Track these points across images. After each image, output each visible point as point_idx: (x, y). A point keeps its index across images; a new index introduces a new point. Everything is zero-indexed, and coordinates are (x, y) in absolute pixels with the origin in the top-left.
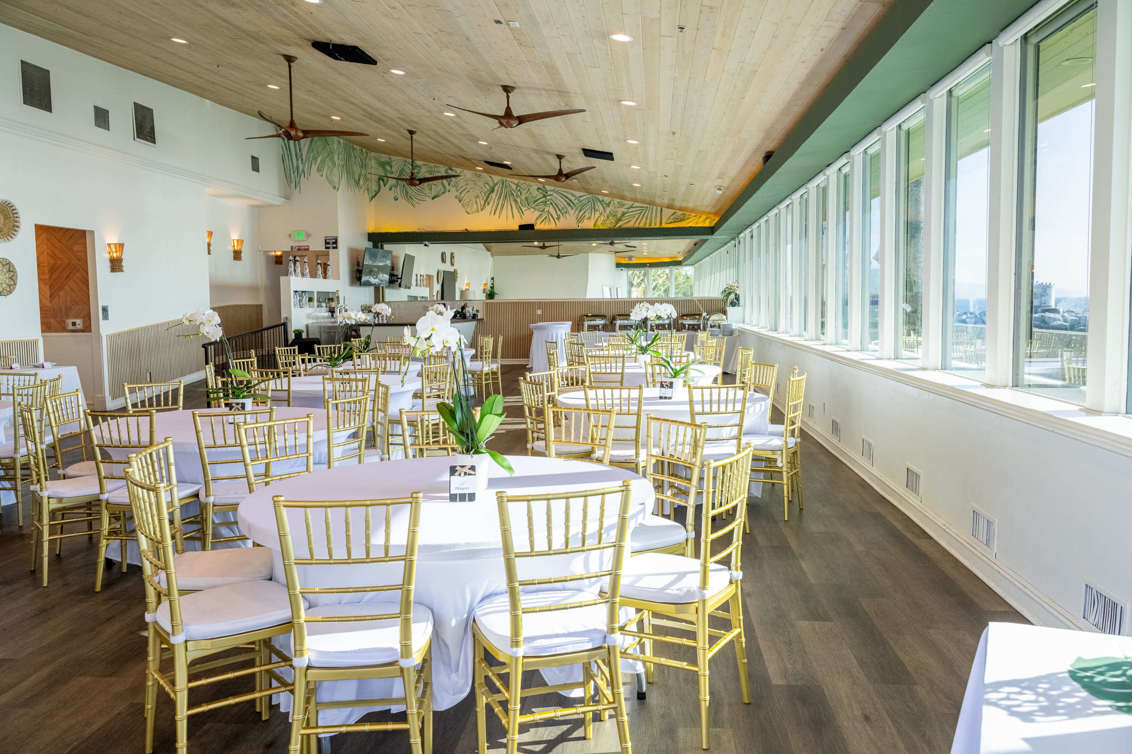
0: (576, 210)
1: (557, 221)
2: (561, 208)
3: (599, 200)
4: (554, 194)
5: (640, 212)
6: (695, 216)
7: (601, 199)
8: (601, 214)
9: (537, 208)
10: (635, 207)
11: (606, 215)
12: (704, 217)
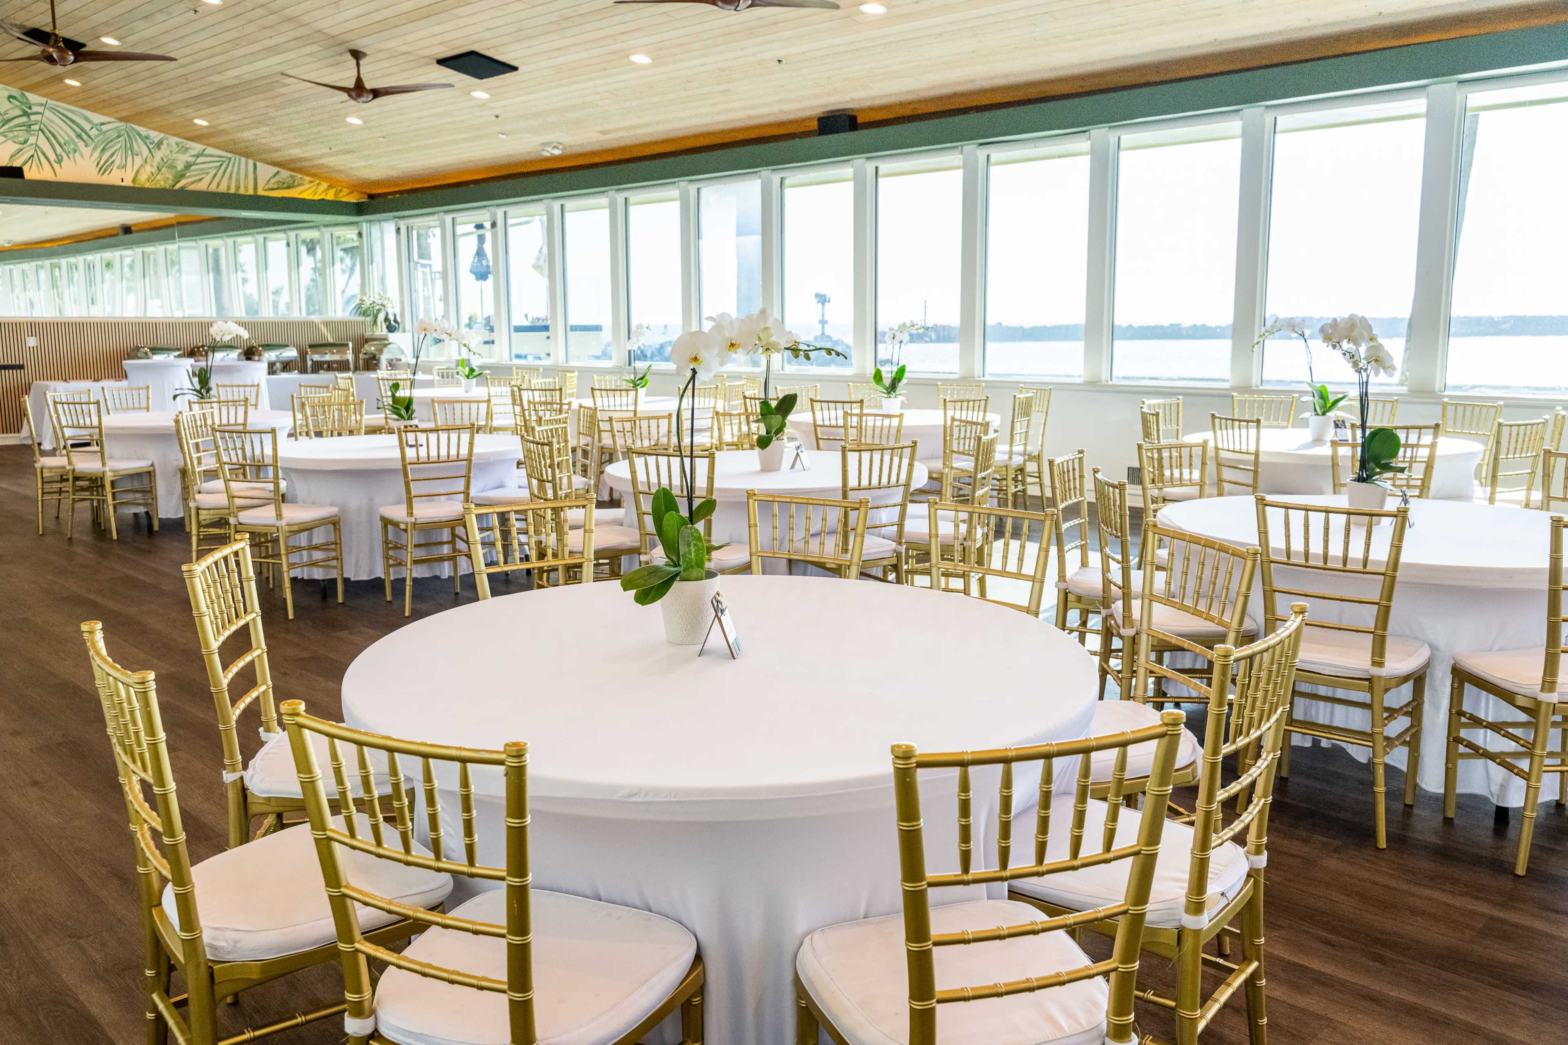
0: (95, 148)
1: (56, 166)
2: (62, 141)
3: (140, 135)
4: (47, 113)
5: (218, 164)
6: (311, 182)
7: (143, 134)
8: (146, 161)
9: (11, 135)
10: (206, 156)
11: (155, 165)
12: (325, 185)
